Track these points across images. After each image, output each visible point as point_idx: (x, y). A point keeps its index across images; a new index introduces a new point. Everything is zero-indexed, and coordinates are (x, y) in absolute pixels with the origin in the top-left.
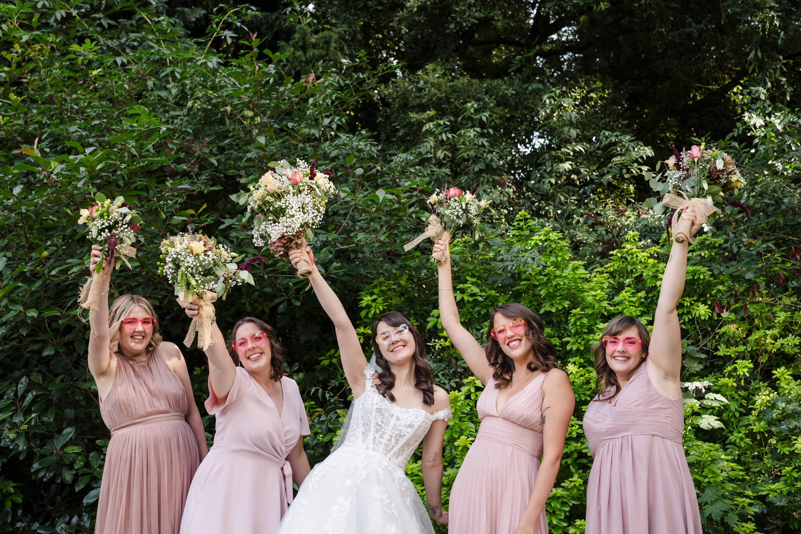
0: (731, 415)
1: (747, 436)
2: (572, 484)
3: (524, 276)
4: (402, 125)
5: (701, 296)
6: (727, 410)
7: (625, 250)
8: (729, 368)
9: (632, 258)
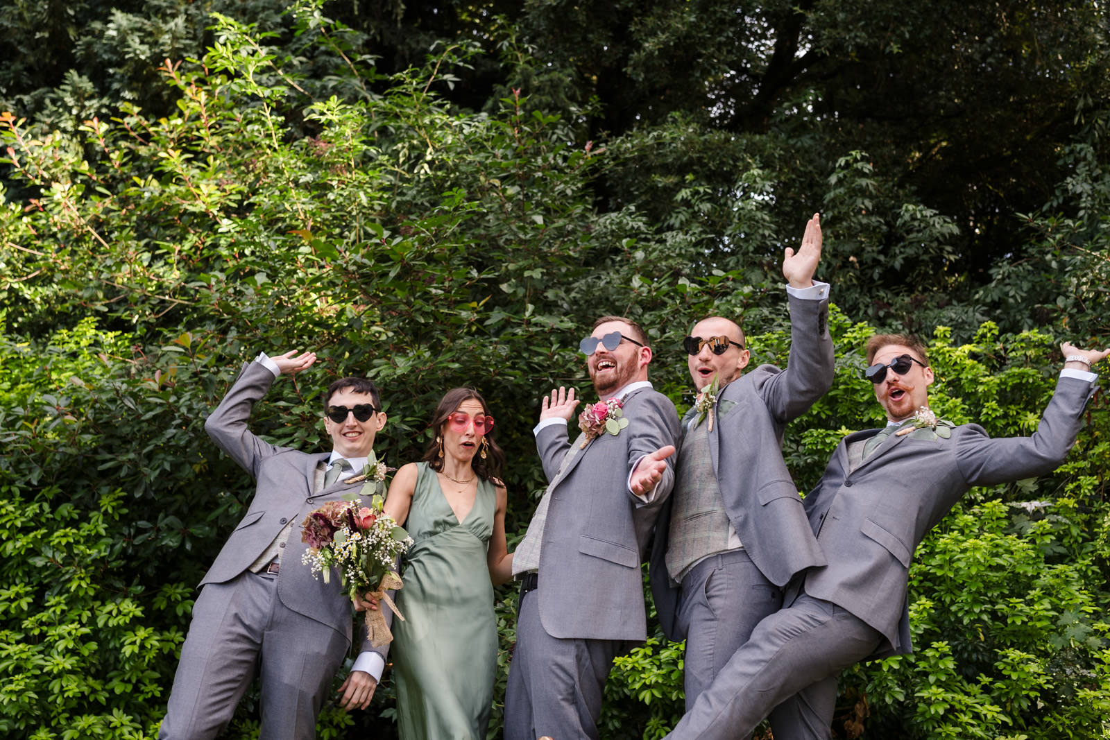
0: (1072, 541)
1: (1094, 563)
2: (921, 607)
3: (842, 380)
4: (642, 191)
5: (1027, 403)
6: (1067, 535)
7: (934, 349)
8: (1071, 486)
9: (944, 358)
